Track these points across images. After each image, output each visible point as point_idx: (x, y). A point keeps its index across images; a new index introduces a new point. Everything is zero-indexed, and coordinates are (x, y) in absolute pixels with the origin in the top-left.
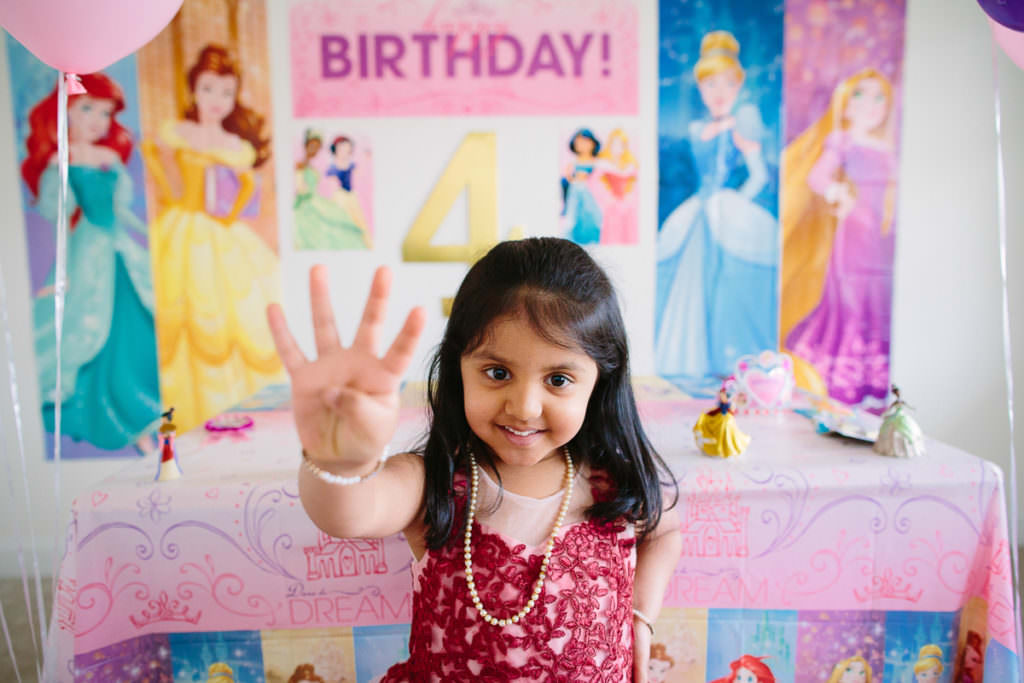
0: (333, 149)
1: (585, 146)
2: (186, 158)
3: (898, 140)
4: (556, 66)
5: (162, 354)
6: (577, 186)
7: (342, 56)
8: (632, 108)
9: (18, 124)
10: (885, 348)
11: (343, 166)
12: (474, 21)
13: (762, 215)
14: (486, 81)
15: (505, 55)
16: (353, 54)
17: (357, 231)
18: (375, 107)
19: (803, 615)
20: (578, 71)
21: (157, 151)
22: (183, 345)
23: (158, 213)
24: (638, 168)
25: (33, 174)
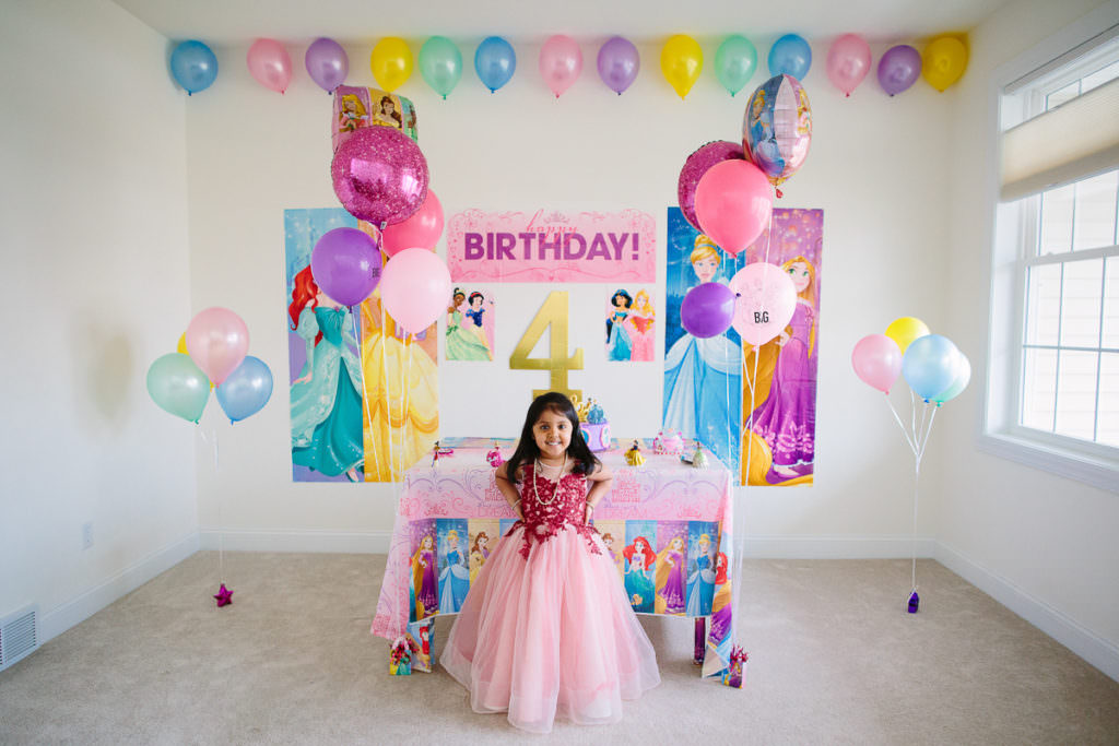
0: (471, 301)
1: (621, 301)
3: (818, 301)
4: (605, 253)
5: (365, 420)
6: (616, 325)
7: (478, 245)
8: (652, 280)
9: (289, 284)
10: (811, 429)
11: (477, 311)
14: (563, 262)
15: (575, 247)
16: (484, 245)
17: (484, 349)
18: (496, 276)
19: (659, 522)
20: (619, 257)
22: (378, 415)
23: (366, 336)
24: (654, 314)
25: (295, 312)
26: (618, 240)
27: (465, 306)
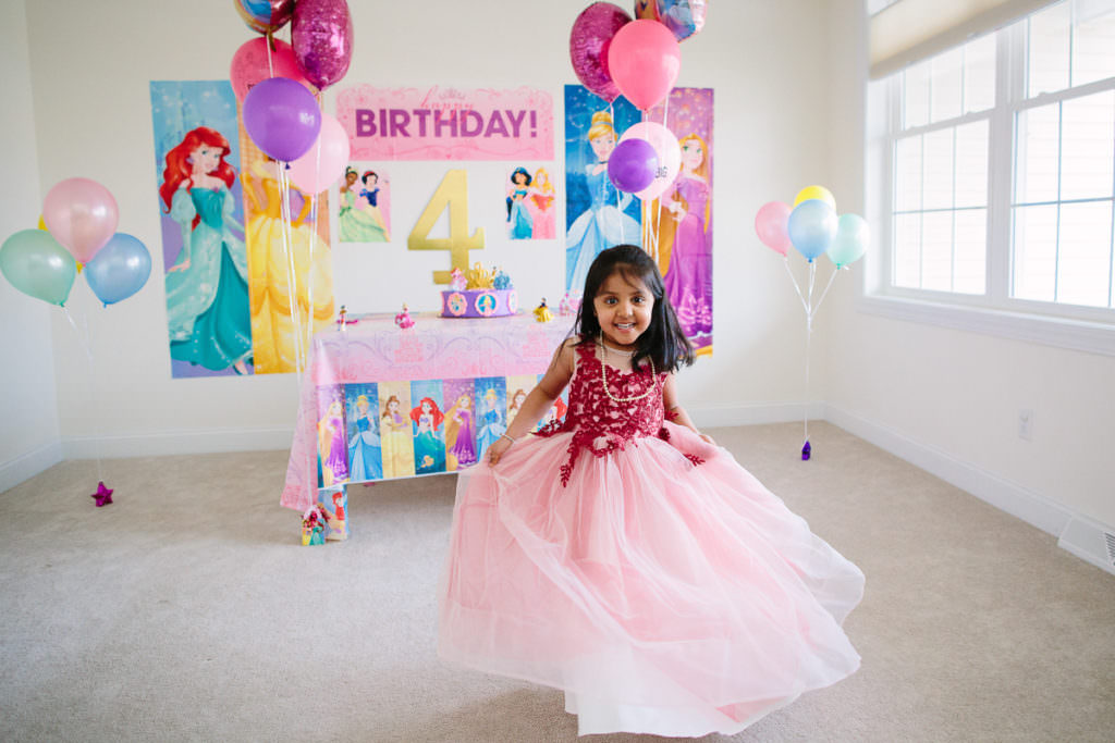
0: (365, 180)
1: (521, 178)
2: (269, 183)
3: (711, 177)
4: (503, 131)
5: (252, 308)
6: (516, 203)
7: (370, 122)
8: (551, 157)
9: (159, 162)
10: (709, 301)
11: (371, 190)
12: (452, 102)
13: (631, 220)
14: (460, 139)
15: (472, 124)
16: (377, 122)
17: (380, 230)
18: (391, 154)
20: (516, 134)
21: (250, 180)
22: (266, 303)
23: (251, 219)
24: (554, 192)
25: (167, 193)
26: (516, 116)
27: (359, 186)
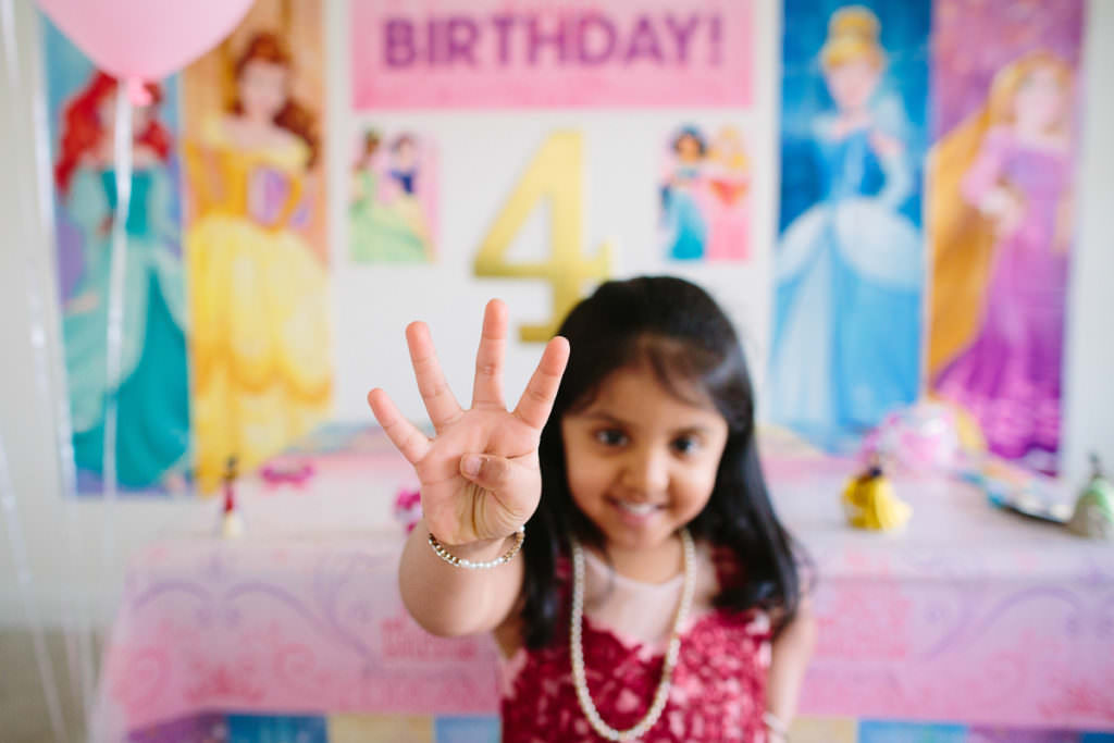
0: (395, 149)
1: (688, 146)
3: (1077, 138)
4: (655, 52)
5: (194, 378)
6: (681, 192)
7: (409, 42)
8: (744, 102)
10: (1056, 392)
11: (407, 168)
14: (573, 69)
15: (596, 40)
16: (420, 41)
17: (418, 243)
18: (444, 100)
20: (682, 56)
21: (197, 150)
22: (219, 373)
23: (194, 219)
24: (751, 170)
25: (64, 173)
26: (682, 24)
27: (384, 161)
